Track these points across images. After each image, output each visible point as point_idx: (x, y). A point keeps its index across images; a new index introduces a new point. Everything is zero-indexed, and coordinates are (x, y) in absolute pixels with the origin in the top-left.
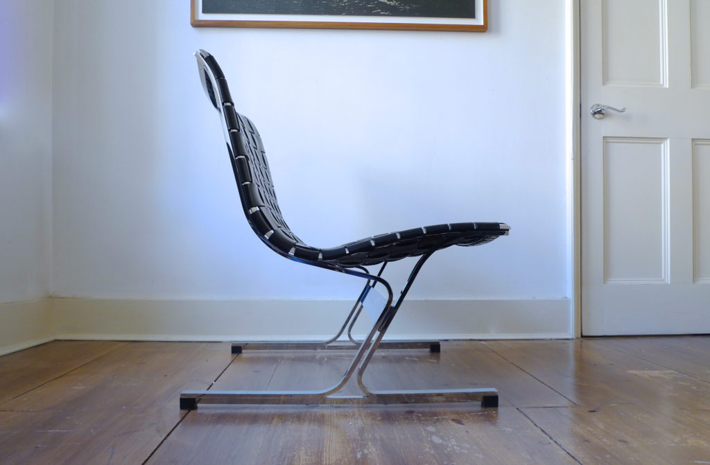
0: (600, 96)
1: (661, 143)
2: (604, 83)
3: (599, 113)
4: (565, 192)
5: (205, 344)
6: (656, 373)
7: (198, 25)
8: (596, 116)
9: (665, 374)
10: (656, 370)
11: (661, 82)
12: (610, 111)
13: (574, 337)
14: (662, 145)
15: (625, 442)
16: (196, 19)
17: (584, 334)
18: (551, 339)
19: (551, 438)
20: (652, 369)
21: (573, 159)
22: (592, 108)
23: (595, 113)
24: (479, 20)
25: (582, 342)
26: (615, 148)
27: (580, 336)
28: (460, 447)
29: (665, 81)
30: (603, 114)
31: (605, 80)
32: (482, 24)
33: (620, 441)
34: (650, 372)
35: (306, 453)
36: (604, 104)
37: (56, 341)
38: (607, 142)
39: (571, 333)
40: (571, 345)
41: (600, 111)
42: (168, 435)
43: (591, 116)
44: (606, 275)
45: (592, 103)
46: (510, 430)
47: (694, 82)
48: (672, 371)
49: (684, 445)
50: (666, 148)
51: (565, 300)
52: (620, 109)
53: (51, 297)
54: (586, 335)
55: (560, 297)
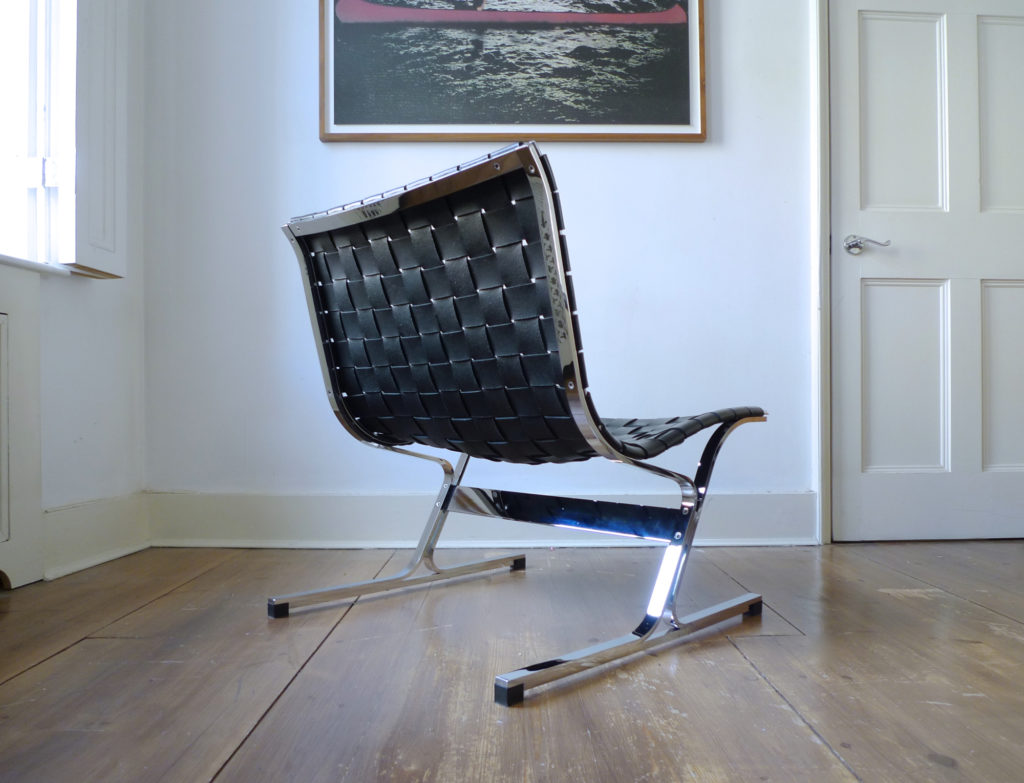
0: (856, 224)
1: (939, 286)
2: (863, 206)
3: (855, 246)
4: (810, 353)
5: (340, 552)
6: (915, 592)
7: (328, 139)
8: (852, 250)
9: (926, 594)
10: (915, 588)
11: (940, 204)
12: (870, 244)
13: (821, 543)
14: (941, 288)
15: (850, 678)
16: (326, 132)
17: (835, 539)
19: (760, 674)
20: (911, 586)
21: (821, 309)
22: (846, 240)
23: (850, 247)
24: (696, 128)
25: (831, 550)
26: (879, 293)
27: (829, 541)
28: (648, 682)
29: (944, 202)
30: (860, 248)
31: (864, 201)
32: (699, 131)
33: (844, 677)
34: (908, 590)
35: (465, 689)
36: (862, 236)
37: (152, 548)
38: (866, 286)
39: (817, 537)
40: (817, 554)
41: (857, 244)
42: (302, 668)
43: (844, 251)
44: (866, 461)
45: (847, 232)
46: (712, 663)
47: (984, 202)
48: (938, 590)
49: (920, 682)
50: (946, 292)
51: (810, 495)
52: (883, 241)
53: (144, 492)
54: (838, 539)
55: (802, 491)
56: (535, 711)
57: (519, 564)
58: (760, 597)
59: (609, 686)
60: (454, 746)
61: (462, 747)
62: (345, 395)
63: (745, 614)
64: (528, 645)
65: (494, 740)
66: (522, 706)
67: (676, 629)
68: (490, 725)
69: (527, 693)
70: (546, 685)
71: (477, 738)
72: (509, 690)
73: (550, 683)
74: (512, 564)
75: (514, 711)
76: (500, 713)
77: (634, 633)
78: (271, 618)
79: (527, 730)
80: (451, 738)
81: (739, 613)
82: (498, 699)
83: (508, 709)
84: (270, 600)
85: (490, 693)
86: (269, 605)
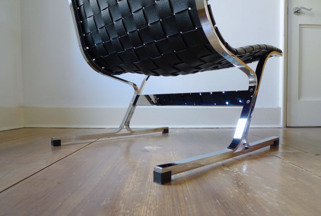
5: (96, 129)
12: (303, 10)
13: (282, 127)
17: (287, 126)
18: (271, 128)
19: (302, 168)
21: (284, 35)
22: (293, 10)
23: (295, 12)
25: (286, 130)
26: (306, 30)
27: (285, 127)
37: (24, 128)
38: (301, 27)
39: (281, 124)
40: (281, 131)
41: (298, 11)
42: (51, 165)
43: (293, 14)
44: (300, 96)
45: (293, 6)
51: (279, 109)
52: (309, 9)
53: (22, 107)
54: (289, 126)
55: (275, 107)
56: (179, 188)
57: (166, 131)
58: (279, 138)
59: (220, 174)
60: (122, 211)
61: (128, 211)
62: (88, 48)
63: (271, 145)
64: (171, 156)
65: (152, 206)
66: (170, 184)
67: (246, 148)
68: (150, 196)
69: (173, 177)
70: (183, 173)
71: (140, 204)
72: (162, 174)
73: (186, 172)
74: (163, 131)
75: (165, 187)
76: (157, 188)
77: (228, 148)
78: (52, 146)
79: (175, 199)
80: (122, 205)
81: (269, 145)
82: (155, 180)
83: (162, 186)
84: (52, 138)
85: (151, 176)
86: (52, 140)
